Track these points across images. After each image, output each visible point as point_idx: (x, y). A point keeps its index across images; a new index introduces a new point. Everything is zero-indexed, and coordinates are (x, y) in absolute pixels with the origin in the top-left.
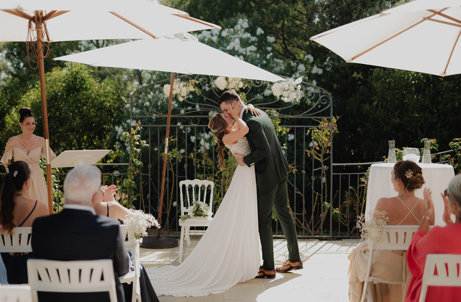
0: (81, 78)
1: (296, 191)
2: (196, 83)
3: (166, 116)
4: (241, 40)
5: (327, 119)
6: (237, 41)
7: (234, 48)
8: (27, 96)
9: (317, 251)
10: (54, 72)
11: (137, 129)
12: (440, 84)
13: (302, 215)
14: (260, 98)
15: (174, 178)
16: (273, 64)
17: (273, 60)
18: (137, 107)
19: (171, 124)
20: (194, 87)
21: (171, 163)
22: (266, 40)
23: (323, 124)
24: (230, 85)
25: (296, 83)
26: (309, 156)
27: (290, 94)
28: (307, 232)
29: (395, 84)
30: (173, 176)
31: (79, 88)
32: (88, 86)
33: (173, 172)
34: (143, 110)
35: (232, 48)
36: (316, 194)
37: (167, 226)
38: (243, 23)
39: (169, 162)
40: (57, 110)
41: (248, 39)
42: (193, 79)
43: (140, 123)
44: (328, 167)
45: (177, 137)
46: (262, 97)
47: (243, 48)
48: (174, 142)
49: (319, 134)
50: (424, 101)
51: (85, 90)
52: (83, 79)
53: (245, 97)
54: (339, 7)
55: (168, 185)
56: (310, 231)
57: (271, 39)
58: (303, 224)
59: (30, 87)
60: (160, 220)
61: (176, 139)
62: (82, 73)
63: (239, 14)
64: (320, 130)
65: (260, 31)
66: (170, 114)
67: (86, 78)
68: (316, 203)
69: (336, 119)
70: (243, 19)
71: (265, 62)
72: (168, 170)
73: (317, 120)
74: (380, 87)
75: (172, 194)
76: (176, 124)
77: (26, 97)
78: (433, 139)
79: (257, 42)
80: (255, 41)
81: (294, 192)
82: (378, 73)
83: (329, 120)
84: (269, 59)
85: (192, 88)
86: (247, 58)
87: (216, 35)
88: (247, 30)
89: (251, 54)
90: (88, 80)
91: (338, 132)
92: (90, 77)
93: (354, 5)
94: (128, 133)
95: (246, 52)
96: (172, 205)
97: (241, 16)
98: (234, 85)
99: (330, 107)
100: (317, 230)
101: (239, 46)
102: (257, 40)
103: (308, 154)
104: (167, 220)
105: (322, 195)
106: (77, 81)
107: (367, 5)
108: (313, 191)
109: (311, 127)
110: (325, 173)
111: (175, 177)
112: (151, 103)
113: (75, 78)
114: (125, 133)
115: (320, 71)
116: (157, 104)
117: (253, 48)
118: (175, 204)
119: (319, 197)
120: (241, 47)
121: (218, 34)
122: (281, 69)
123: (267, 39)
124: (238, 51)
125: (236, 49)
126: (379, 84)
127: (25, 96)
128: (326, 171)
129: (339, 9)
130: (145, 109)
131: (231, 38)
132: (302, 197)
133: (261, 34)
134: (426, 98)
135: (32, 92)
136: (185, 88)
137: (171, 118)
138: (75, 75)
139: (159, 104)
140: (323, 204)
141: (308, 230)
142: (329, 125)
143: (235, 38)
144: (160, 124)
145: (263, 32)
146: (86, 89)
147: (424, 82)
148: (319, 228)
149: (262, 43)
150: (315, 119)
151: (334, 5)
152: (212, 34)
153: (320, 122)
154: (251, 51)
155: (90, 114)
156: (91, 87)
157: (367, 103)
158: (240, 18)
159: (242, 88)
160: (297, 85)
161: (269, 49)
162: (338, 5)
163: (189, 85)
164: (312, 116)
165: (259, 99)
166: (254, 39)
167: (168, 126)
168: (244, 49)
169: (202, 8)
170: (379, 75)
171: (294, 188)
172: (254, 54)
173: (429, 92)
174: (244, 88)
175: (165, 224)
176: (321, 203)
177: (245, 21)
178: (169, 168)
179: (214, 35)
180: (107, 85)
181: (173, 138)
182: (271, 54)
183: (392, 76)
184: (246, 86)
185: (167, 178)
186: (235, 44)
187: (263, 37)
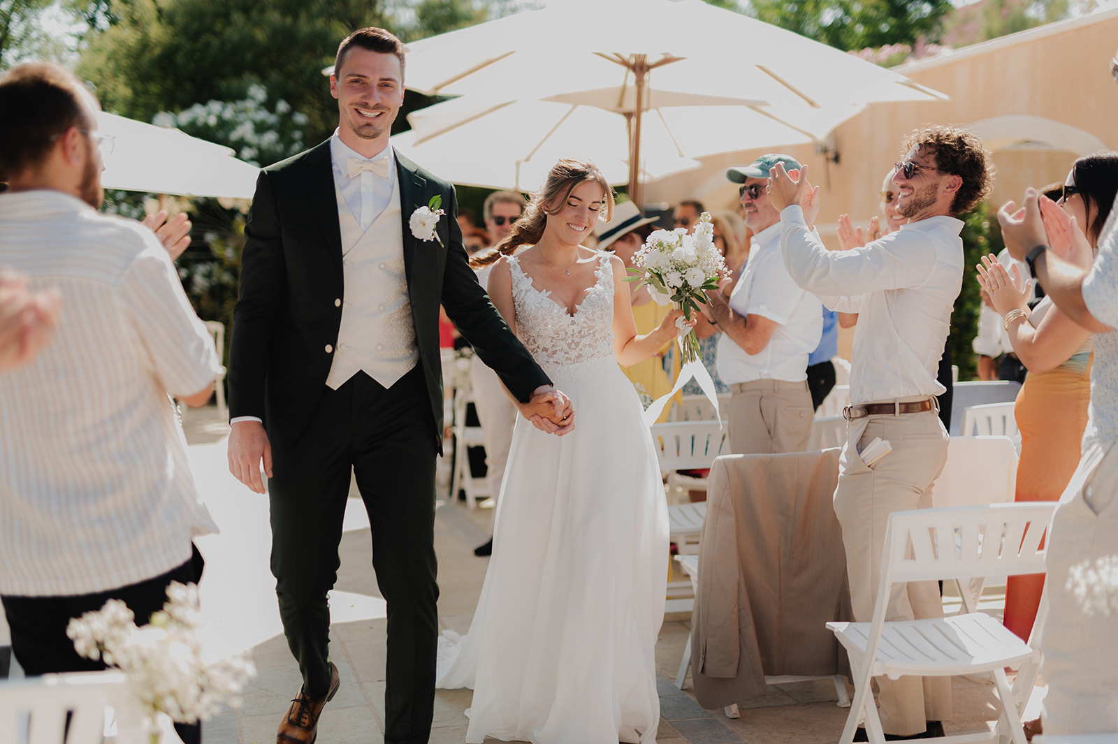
4: (255, 123)
6: (249, 124)
7: (244, 135)
35: (240, 136)
41: (265, 120)
70: (257, 84)
79: (278, 125)
80: (274, 123)
88: (263, 105)
101: (251, 132)
102: (278, 121)
120: (254, 134)
125: (247, 137)
133: (285, 112)
143: (245, 119)
145: (287, 108)
158: (251, 83)
166: (273, 119)
186: (245, 131)
187: (287, 117)
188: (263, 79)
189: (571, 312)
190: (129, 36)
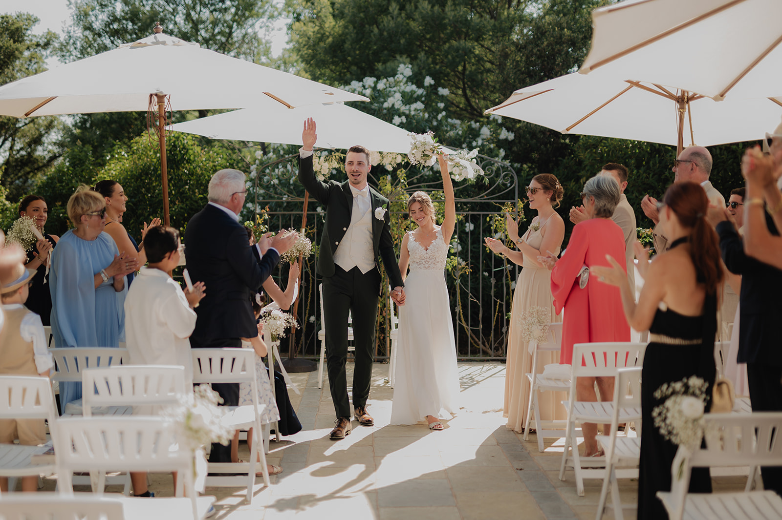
0: (182, 147)
1: (471, 297)
2: (341, 158)
3: (302, 200)
4: (403, 94)
5: (512, 203)
6: (398, 96)
7: (393, 105)
8: (106, 171)
9: (494, 374)
10: (144, 138)
11: (263, 218)
12: (668, 155)
13: (479, 330)
14: (427, 174)
15: (311, 281)
16: (446, 126)
17: (447, 121)
18: (261, 186)
19: (308, 211)
20: (338, 163)
21: (307, 262)
22: (436, 94)
23: (507, 210)
24: (385, 159)
25: (470, 156)
26: (488, 251)
27: (463, 171)
28: (485, 353)
29: (608, 155)
30: (310, 279)
31: (180, 160)
32: (192, 158)
33: (310, 274)
34: (268, 191)
35: (390, 106)
36: (497, 302)
37: (302, 345)
38: (405, 70)
39: (306, 261)
40: (148, 191)
41: (413, 92)
42: (338, 152)
43: (268, 209)
44: (512, 267)
45: (316, 227)
46: (431, 173)
47: (406, 105)
48: (311, 234)
49: (501, 222)
50: (647, 178)
51: (188, 163)
52: (184, 148)
53: (405, 175)
54: (539, 48)
55: (303, 290)
56: (490, 351)
57: (444, 92)
58: (480, 343)
59: (108, 158)
60: (294, 335)
61: (315, 230)
62: (184, 139)
63: (398, 57)
64: (503, 217)
65: (428, 81)
66: (308, 197)
67: (189, 145)
68: (497, 314)
69: (523, 203)
70: (405, 64)
71: (435, 123)
72: (304, 270)
73: (498, 205)
74: (589, 159)
75: (308, 303)
76: (315, 210)
77: (105, 173)
78: (649, 228)
79: (425, 96)
80: (422, 95)
81: (468, 299)
82: (586, 140)
83: (514, 205)
84: (441, 120)
85: (336, 163)
86: (411, 119)
87: (370, 87)
88: (410, 79)
89: (417, 113)
90: (192, 149)
91: (525, 220)
92: (194, 144)
93: (558, 46)
94: (252, 223)
95: (410, 111)
96: (308, 321)
97: (401, 60)
98: (390, 159)
99: (514, 187)
100: (499, 350)
101: (400, 102)
102: (425, 93)
103: (487, 249)
104: (303, 338)
105: (504, 303)
106: (176, 150)
107: (577, 45)
108: (493, 298)
109: (490, 214)
110: (509, 274)
111: (313, 280)
112: (280, 181)
113: (175, 146)
114: (248, 222)
115: (511, 136)
116: (289, 182)
117: (419, 105)
118: (312, 319)
119: (501, 305)
120: (403, 104)
121: (373, 85)
122: (458, 134)
123: (438, 91)
124: (398, 109)
125: (396, 107)
126: (587, 155)
127: (103, 171)
128: (510, 271)
129: (538, 50)
130: (272, 190)
131: (390, 92)
132: (479, 306)
133: (431, 85)
134: (649, 174)
135: (113, 165)
136: (327, 163)
137: (309, 202)
138: (174, 142)
139: (291, 182)
140: (506, 315)
141: (488, 350)
142: (514, 210)
143: (395, 92)
144: (292, 211)
145: (433, 82)
146: (189, 161)
147: (647, 151)
148: (501, 347)
149: (430, 98)
150: (496, 203)
151: (531, 46)
152: (364, 86)
153: (502, 207)
154: (416, 110)
155: (195, 196)
156: (196, 158)
157: (573, 181)
158: (401, 63)
159: (401, 163)
160: (472, 159)
161: (441, 105)
162: (537, 45)
163: (332, 160)
164: (492, 199)
165: (426, 176)
166: (420, 91)
167: (305, 213)
168: (408, 106)
169: (350, 47)
170: (588, 142)
171: (468, 293)
172: (421, 114)
173: (654, 165)
174: (403, 163)
175: (299, 343)
176: (503, 314)
177: (408, 67)
178: (305, 268)
179: (366, 87)
180: (218, 154)
181: (310, 230)
182: (444, 113)
183: (605, 143)
184: (406, 161)
185: (303, 282)
186: (395, 100)
187: (433, 89)
188: (413, 59)
189: (427, 249)
190: (311, 30)
